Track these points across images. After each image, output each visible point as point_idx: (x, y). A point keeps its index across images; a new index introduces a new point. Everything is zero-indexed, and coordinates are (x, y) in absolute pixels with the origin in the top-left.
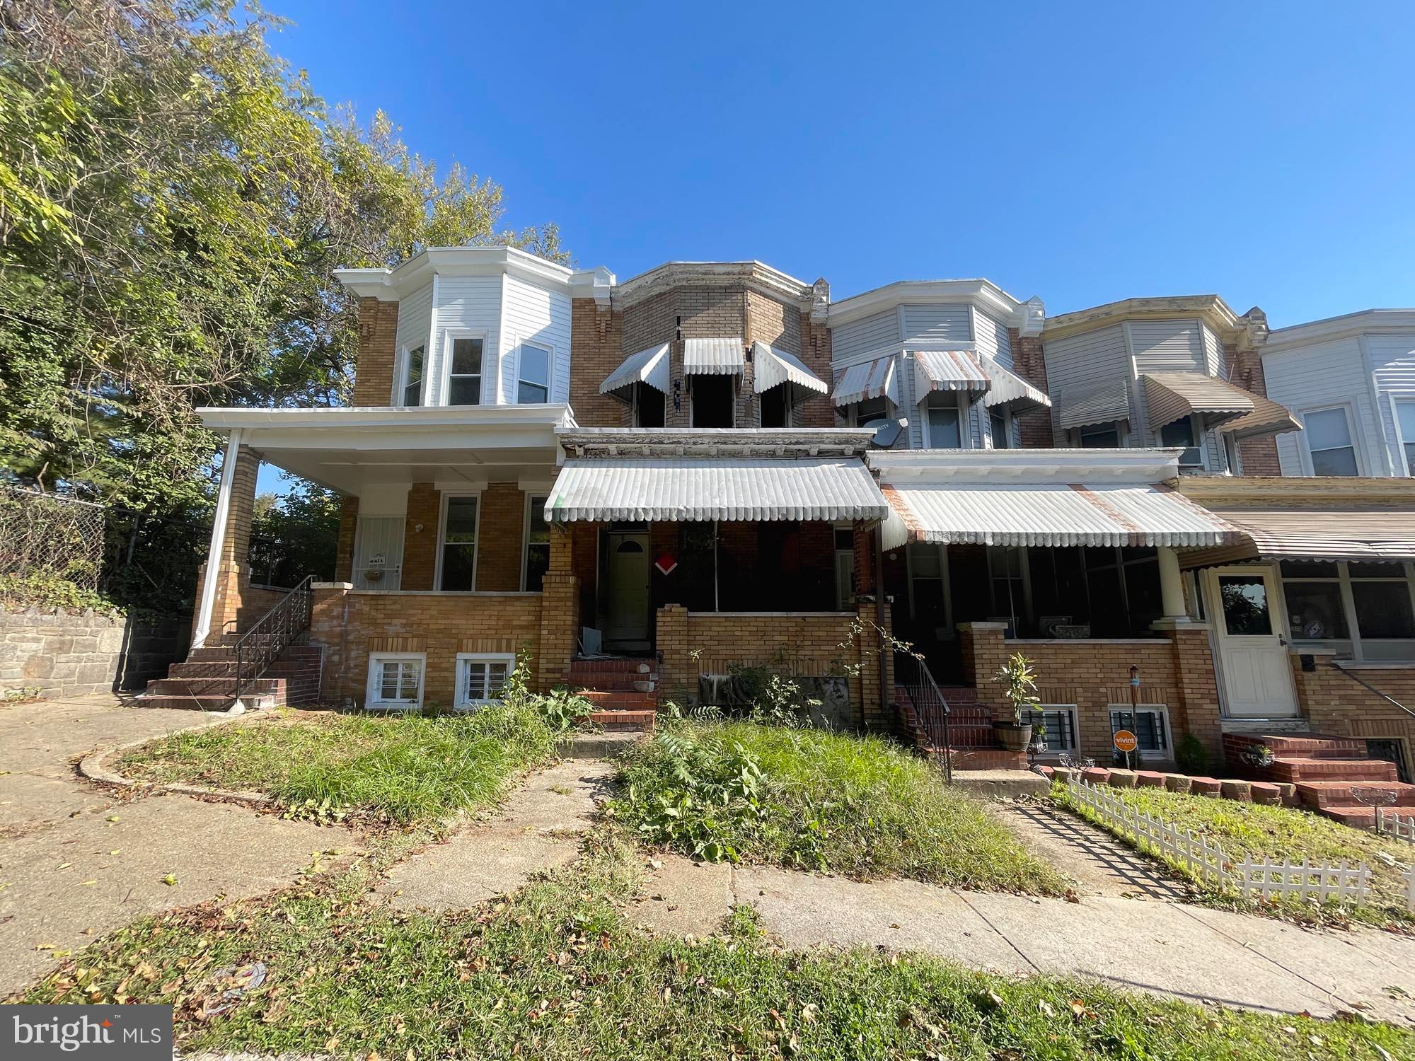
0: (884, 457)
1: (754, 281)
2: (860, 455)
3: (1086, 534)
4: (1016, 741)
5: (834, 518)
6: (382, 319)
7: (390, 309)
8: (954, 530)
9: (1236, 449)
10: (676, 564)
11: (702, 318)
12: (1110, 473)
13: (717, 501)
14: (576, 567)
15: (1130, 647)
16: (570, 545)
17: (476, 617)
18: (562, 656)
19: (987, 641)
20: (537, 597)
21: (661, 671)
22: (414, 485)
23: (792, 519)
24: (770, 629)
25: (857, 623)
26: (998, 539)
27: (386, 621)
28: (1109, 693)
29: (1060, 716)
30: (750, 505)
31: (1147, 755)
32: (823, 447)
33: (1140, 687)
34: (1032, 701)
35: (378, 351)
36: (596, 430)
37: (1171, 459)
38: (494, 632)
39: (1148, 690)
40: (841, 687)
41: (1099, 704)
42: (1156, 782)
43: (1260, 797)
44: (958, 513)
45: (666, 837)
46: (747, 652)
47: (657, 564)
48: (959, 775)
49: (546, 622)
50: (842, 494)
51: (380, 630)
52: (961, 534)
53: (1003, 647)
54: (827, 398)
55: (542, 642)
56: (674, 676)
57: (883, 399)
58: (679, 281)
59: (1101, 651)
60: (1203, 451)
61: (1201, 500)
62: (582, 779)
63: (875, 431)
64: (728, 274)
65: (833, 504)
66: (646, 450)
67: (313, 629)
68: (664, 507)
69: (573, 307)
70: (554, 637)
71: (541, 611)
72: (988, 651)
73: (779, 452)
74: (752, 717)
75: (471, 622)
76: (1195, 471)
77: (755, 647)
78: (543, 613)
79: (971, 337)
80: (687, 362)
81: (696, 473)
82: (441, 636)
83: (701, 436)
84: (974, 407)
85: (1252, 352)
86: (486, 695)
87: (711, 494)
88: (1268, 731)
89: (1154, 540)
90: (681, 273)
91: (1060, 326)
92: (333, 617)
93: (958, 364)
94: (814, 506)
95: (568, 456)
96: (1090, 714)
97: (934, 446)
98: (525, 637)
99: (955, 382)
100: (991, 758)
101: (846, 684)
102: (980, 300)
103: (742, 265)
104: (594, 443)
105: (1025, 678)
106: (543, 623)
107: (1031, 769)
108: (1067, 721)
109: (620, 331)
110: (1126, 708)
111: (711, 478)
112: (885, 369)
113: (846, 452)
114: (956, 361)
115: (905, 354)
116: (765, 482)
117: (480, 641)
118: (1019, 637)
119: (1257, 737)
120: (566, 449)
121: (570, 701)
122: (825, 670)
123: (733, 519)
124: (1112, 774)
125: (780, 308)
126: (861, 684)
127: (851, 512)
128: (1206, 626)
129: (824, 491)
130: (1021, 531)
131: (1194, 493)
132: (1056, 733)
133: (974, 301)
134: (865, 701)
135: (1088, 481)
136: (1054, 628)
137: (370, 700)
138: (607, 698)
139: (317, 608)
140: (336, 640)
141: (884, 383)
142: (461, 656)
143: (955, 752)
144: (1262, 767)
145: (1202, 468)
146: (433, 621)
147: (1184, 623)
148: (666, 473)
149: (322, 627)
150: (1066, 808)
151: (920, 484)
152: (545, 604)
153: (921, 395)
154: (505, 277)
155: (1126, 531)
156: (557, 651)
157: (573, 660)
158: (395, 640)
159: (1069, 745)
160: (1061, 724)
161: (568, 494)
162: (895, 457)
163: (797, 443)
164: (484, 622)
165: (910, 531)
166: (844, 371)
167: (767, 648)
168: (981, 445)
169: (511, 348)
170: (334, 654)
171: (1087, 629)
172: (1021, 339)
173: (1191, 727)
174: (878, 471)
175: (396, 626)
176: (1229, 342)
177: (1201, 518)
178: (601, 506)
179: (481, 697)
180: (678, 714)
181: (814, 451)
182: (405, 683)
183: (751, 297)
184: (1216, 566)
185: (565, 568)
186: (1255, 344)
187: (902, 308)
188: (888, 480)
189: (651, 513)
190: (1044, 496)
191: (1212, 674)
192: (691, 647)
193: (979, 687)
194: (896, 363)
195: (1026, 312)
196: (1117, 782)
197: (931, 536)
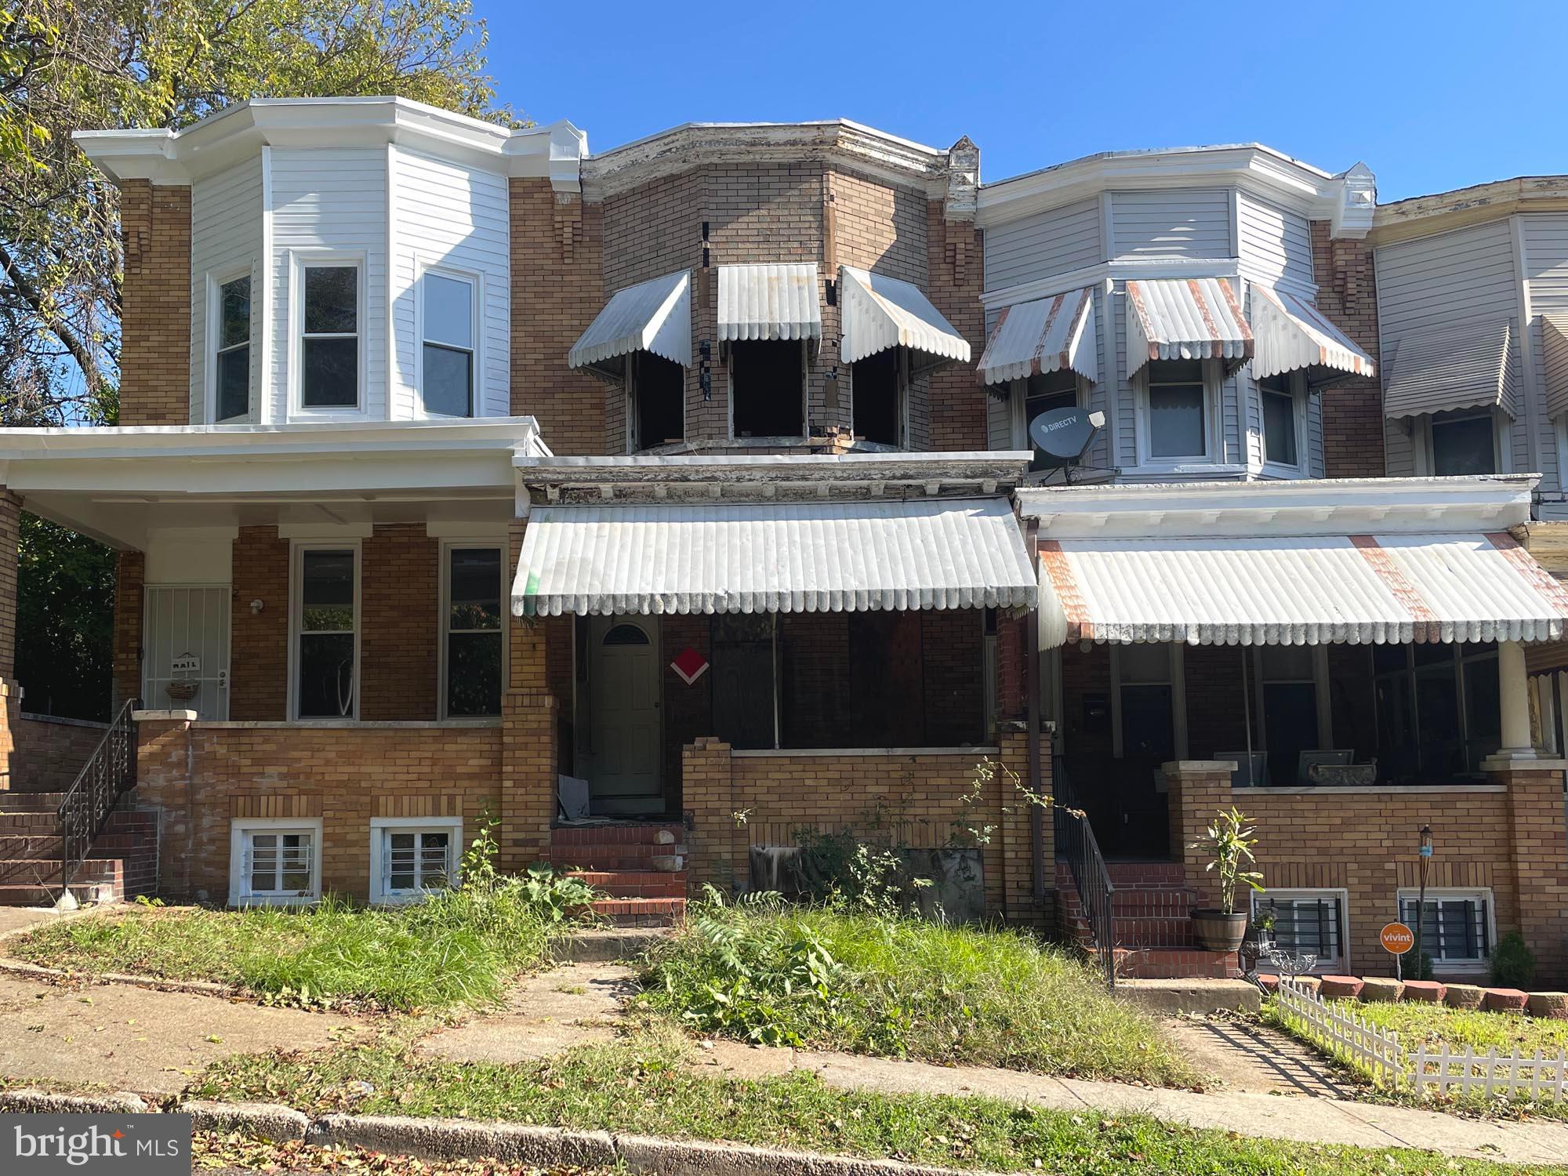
0: (1045, 498)
1: (842, 153)
2: (1006, 494)
3: (1347, 625)
4: (1220, 936)
5: (954, 606)
6: (162, 221)
7: (174, 202)
8: (1140, 621)
10: (706, 666)
11: (749, 223)
12: (1423, 516)
13: (775, 581)
14: (556, 682)
15: (1439, 798)
16: (542, 647)
17: (398, 762)
18: (537, 820)
19: (1203, 791)
20: (493, 730)
21: (691, 842)
22: (241, 529)
23: (889, 608)
24: (861, 775)
25: (985, 765)
26: (1207, 634)
27: (254, 769)
28: (1400, 870)
29: (1321, 908)
30: (826, 588)
32: (946, 481)
34: (1253, 879)
35: (160, 283)
36: (580, 461)
37: (1521, 493)
38: (426, 784)
39: (1463, 867)
40: (971, 863)
41: (1383, 889)
42: (1429, 995)
44: (1153, 592)
45: (716, 1024)
46: (825, 812)
47: (674, 666)
48: (1125, 983)
49: (510, 769)
50: (970, 567)
51: (245, 784)
52: (1149, 628)
53: (1230, 799)
54: (968, 372)
55: (505, 798)
56: (711, 849)
57: (1067, 374)
58: (706, 154)
59: (1390, 806)
61: (1562, 561)
62: (594, 981)
64: (794, 143)
65: (954, 584)
66: (660, 490)
67: (139, 784)
68: (694, 592)
69: (512, 196)
70: (521, 791)
71: (501, 752)
72: (1203, 807)
73: (875, 491)
74: (829, 903)
75: (392, 769)
76: (1555, 514)
77: (837, 804)
78: (505, 754)
79: (1230, 251)
80: (723, 318)
81: (742, 530)
82: (343, 791)
83: (749, 468)
84: (1231, 382)
86: (417, 881)
87: (766, 569)
89: (1454, 633)
90: (710, 143)
91: (1403, 219)
92: (173, 765)
93: (1202, 307)
94: (924, 587)
95: (534, 501)
96: (1369, 903)
98: (478, 791)
99: (1190, 345)
100: (1184, 961)
101: (980, 859)
102: (1251, 180)
103: (818, 127)
104: (577, 481)
105: (1236, 844)
106: (505, 769)
107: (1242, 977)
108: (1332, 915)
109: (597, 241)
111: (766, 539)
112: (1073, 316)
113: (985, 488)
114: (1198, 300)
115: (1110, 286)
116: (851, 545)
117: (406, 800)
120: (530, 489)
121: (558, 884)
122: (947, 837)
123: (800, 609)
124: (1366, 984)
125: (889, 195)
126: (1000, 858)
127: (981, 596)
129: (943, 561)
131: (1546, 550)
132: (1313, 934)
133: (1240, 181)
134: (1008, 885)
135: (1387, 531)
136: (1315, 769)
137: (236, 893)
138: (612, 881)
139: (144, 750)
140: (180, 801)
141: (1068, 345)
142: (377, 822)
143: (1129, 952)
146: (330, 769)
147: (1526, 761)
148: (694, 531)
149: (155, 780)
150: (1275, 1025)
151: (1103, 541)
152: (506, 739)
153: (1136, 361)
154: (392, 150)
155: (1411, 620)
156: (528, 813)
157: (555, 826)
158: (272, 799)
159: (1334, 951)
160: (1323, 921)
161: (544, 571)
162: (1062, 498)
163: (905, 477)
164: (411, 769)
165: (1070, 625)
166: (1004, 311)
167: (855, 804)
169: (408, 284)
170: (176, 822)
171: (1370, 770)
172: (1333, 242)
173: (1524, 921)
174: (1037, 520)
175: (271, 777)
177: (1538, 593)
178: (597, 591)
179: (411, 885)
180: (719, 902)
181: (933, 487)
182: (288, 866)
183: (837, 184)
185: (535, 683)
187: (1108, 199)
188: (1052, 534)
189: (675, 602)
190: (1303, 558)
192: (738, 805)
193: (1188, 860)
194: (1094, 304)
195: (1343, 192)
196: (1368, 995)
197: (1103, 631)
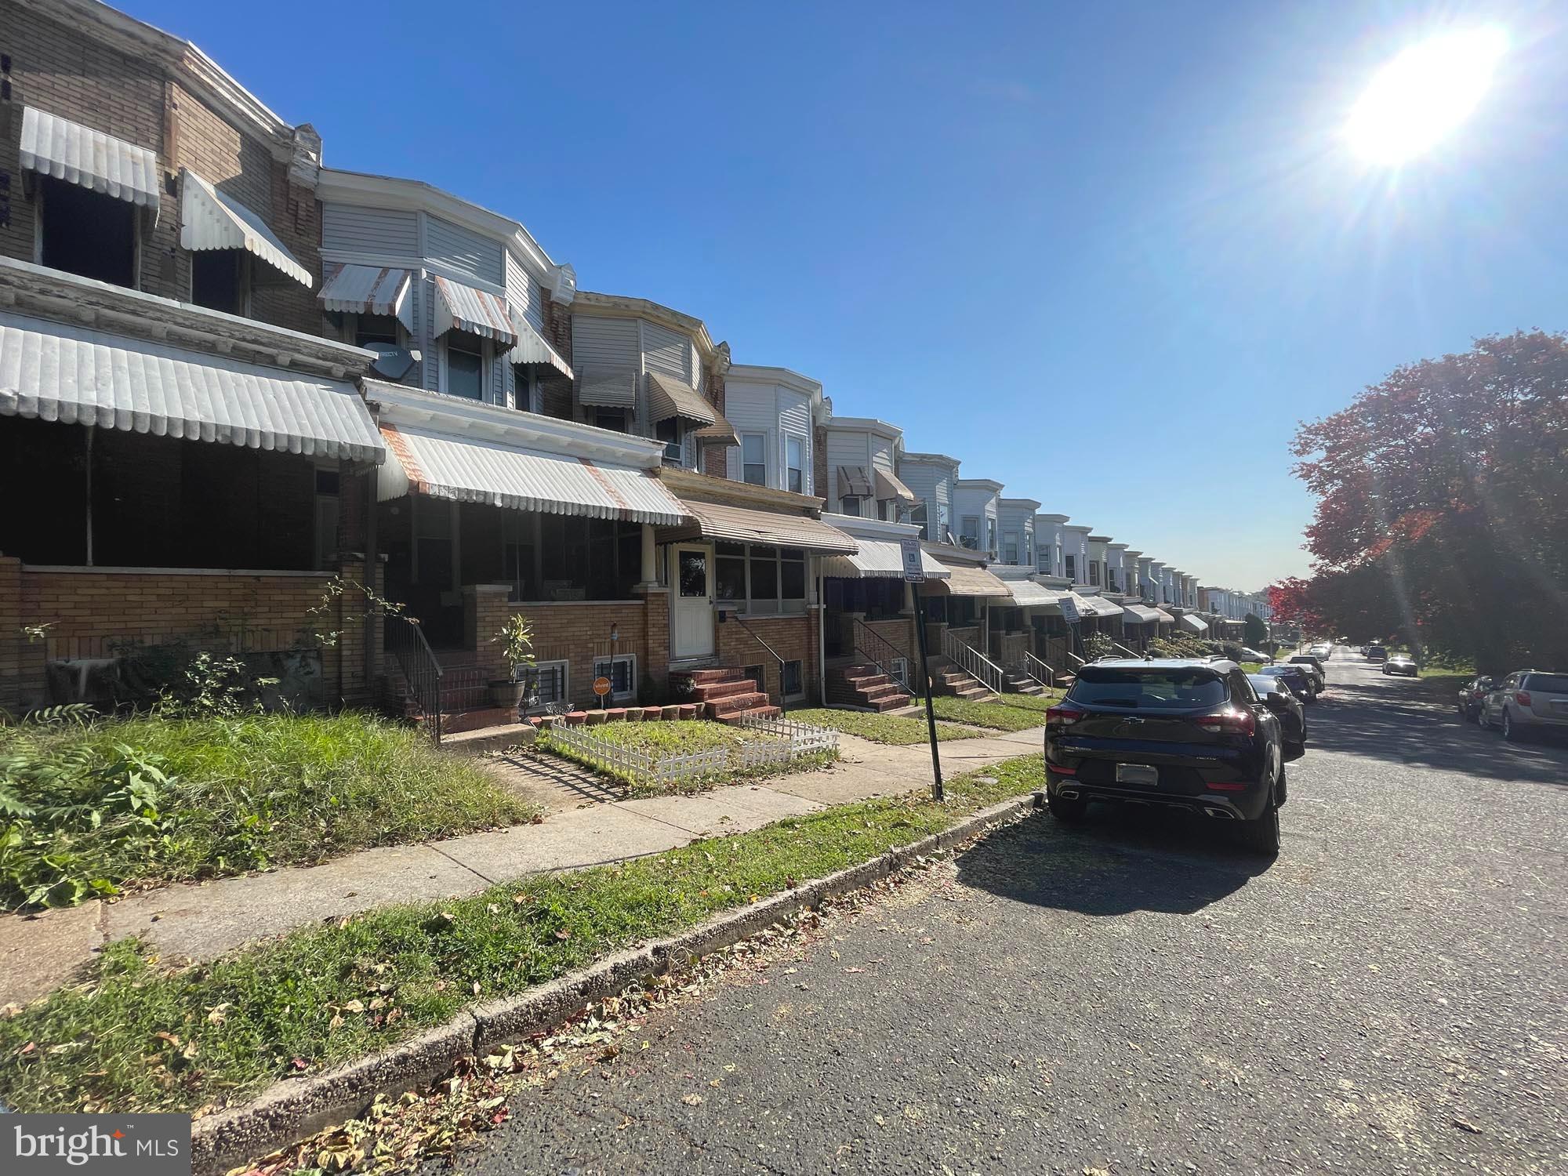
0: (386, 391)
1: (185, 72)
2: (353, 381)
3: (587, 506)
4: (510, 697)
5: (308, 452)
8: (463, 486)
9: (703, 452)
11: (70, 84)
12: (613, 454)
13: (91, 394)
15: (614, 607)
19: (490, 604)
23: (240, 444)
24: (198, 591)
25: (335, 583)
26: (507, 501)
28: (596, 648)
29: (554, 672)
31: (617, 697)
32: (298, 357)
33: (617, 640)
34: (529, 659)
37: (656, 450)
39: (623, 643)
40: (311, 661)
41: (587, 659)
42: (620, 716)
43: (684, 715)
44: (468, 468)
46: (153, 625)
48: (448, 738)
50: (323, 424)
52: (469, 492)
53: (507, 609)
54: (311, 294)
57: (392, 320)
59: (591, 612)
60: (682, 448)
61: (675, 488)
63: (376, 356)
64: (131, 36)
65: (309, 434)
72: (490, 614)
73: (221, 347)
76: (676, 464)
77: (168, 617)
79: (502, 282)
80: (27, 148)
83: (61, 284)
84: (499, 360)
85: (720, 377)
87: (79, 383)
88: (696, 668)
91: (588, 302)
93: (485, 307)
94: (279, 431)
96: (579, 667)
97: (453, 390)
99: (480, 326)
100: (484, 717)
101: (319, 657)
102: (515, 246)
103: (162, 35)
105: (522, 637)
107: (522, 722)
108: (559, 675)
110: (605, 660)
111: (81, 358)
112: (397, 283)
113: (334, 371)
114: (483, 303)
115: (424, 275)
116: (194, 383)
118: (524, 599)
119: (688, 672)
122: (289, 641)
124: (589, 715)
125: (236, 136)
126: (340, 656)
127: (336, 448)
128: (667, 590)
129: (297, 416)
130: (531, 495)
131: (670, 482)
132: (548, 687)
133: (508, 243)
135: (596, 458)
136: (553, 591)
141: (395, 301)
143: (447, 716)
144: (688, 694)
145: (680, 463)
147: (653, 588)
150: (548, 751)
151: (430, 430)
153: (441, 328)
155: (618, 507)
159: (559, 695)
160: (554, 679)
162: (401, 393)
163: (254, 342)
165: (411, 481)
166: (338, 266)
167: (190, 617)
168: (502, 402)
171: (582, 592)
172: (552, 303)
173: (650, 670)
174: (378, 406)
176: (707, 363)
177: (671, 502)
181: (283, 360)
183: (180, 97)
184: (677, 542)
186: (722, 372)
187: (424, 216)
188: (390, 419)
190: (556, 464)
191: (667, 628)
193: (479, 649)
194: (412, 280)
195: (560, 276)
196: (591, 721)
197: (436, 490)
